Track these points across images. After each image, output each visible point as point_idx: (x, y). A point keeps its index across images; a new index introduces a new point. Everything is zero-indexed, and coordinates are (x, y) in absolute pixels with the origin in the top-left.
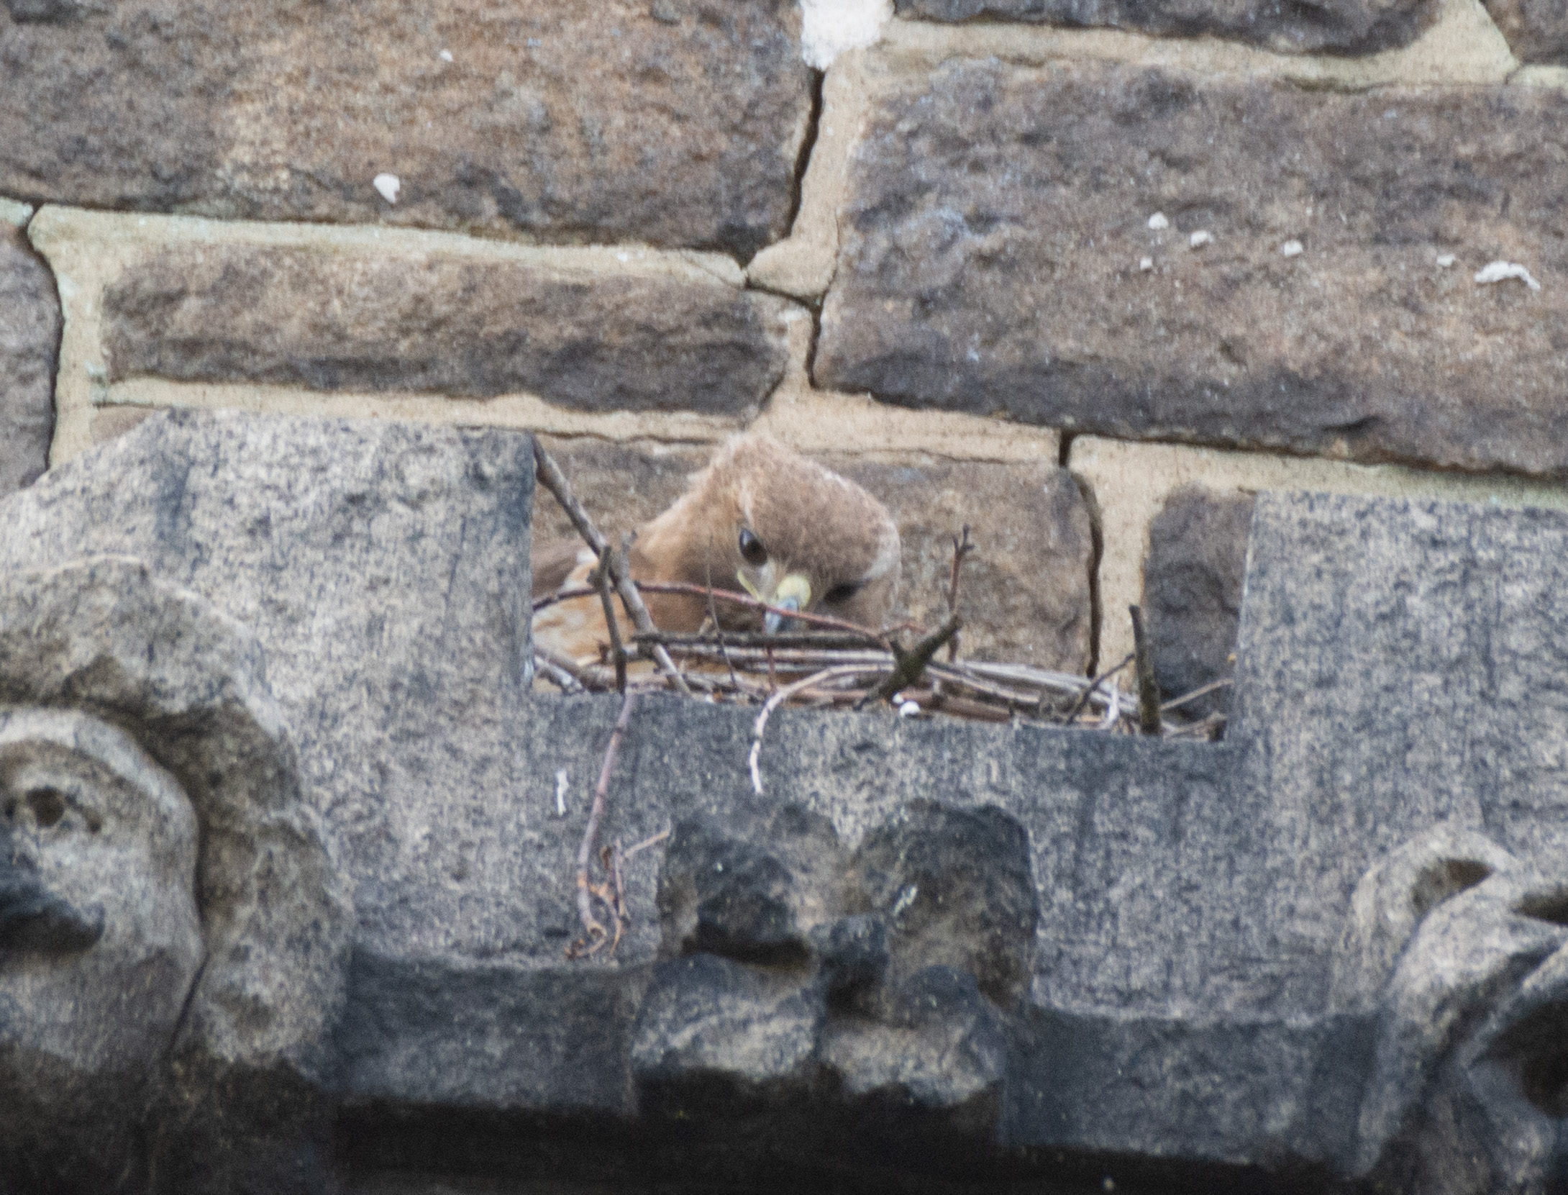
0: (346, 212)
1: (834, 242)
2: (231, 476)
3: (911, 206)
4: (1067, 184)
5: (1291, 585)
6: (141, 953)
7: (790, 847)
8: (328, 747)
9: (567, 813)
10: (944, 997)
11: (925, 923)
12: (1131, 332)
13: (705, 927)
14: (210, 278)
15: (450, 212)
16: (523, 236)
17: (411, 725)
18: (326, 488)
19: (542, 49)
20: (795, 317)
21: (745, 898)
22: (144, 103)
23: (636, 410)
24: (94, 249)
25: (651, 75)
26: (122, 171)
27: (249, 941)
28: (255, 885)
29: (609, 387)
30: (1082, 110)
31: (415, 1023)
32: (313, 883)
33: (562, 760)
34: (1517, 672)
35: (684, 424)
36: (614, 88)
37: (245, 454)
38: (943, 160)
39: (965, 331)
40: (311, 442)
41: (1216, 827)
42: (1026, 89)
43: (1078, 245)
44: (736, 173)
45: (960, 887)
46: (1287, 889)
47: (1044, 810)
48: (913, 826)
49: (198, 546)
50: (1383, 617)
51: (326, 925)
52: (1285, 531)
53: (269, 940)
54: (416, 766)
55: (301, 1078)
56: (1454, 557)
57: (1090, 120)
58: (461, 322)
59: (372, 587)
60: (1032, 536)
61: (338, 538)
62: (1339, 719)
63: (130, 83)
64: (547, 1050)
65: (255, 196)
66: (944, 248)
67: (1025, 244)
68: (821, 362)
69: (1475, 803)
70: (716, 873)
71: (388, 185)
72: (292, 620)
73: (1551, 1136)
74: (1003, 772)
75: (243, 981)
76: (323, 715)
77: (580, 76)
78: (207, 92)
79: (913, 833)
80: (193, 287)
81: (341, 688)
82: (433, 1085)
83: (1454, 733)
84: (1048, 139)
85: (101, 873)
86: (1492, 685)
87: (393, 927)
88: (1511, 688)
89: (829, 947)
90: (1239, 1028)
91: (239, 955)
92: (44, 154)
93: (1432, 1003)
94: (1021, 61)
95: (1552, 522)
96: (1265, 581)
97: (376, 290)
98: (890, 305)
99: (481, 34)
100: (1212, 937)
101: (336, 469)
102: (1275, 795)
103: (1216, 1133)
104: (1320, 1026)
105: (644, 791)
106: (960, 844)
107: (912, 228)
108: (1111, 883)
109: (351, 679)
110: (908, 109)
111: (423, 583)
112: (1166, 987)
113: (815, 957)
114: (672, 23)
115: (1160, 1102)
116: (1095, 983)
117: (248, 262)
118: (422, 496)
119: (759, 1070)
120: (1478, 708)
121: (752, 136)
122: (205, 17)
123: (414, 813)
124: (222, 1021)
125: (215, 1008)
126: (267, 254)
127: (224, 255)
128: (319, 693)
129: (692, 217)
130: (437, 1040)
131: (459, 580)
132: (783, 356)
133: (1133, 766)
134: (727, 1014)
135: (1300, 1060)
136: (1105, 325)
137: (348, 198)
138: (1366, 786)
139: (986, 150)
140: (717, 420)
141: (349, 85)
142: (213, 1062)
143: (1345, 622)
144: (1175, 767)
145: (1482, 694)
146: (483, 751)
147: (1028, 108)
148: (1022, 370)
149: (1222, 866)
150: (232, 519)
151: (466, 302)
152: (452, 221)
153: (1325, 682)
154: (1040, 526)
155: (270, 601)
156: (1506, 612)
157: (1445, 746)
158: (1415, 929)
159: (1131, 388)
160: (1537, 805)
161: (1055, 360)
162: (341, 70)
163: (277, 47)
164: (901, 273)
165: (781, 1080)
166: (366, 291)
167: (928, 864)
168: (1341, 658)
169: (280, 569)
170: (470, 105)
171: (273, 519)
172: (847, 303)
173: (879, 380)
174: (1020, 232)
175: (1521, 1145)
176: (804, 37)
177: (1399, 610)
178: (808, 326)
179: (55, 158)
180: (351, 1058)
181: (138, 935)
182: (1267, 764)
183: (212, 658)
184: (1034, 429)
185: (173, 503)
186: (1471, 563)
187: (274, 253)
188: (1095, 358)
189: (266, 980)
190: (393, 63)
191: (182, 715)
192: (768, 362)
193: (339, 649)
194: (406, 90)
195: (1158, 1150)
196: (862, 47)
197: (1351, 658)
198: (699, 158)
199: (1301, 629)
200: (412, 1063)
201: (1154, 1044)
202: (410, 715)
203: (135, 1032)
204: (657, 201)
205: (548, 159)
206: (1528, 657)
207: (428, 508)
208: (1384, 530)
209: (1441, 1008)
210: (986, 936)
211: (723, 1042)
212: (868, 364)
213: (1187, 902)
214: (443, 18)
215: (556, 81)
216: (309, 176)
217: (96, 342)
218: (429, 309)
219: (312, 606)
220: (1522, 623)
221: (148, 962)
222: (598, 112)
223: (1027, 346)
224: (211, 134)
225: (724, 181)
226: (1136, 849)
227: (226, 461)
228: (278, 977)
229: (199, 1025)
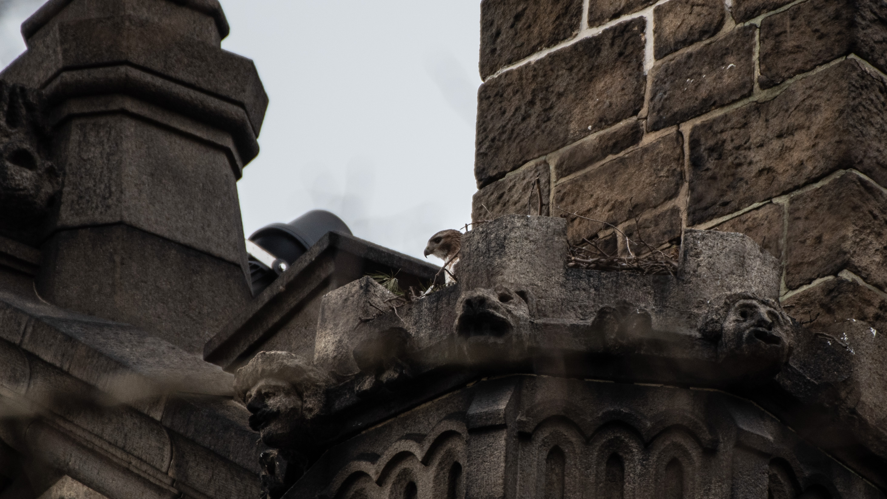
0: (585, 135)
1: (648, 106)
3: (657, 95)
4: (677, 79)
6: (289, 410)
12: (684, 102)
14: (568, 156)
15: (599, 127)
16: (608, 127)
19: (609, 92)
20: (644, 122)
22: (559, 129)
23: (624, 150)
24: (554, 159)
25: (623, 89)
26: (557, 143)
27: (307, 399)
29: (620, 148)
30: (679, 64)
35: (630, 149)
36: (618, 94)
38: (661, 84)
39: (663, 114)
43: (677, 91)
53: (310, 397)
58: (600, 147)
63: (557, 127)
65: (574, 138)
66: (660, 100)
68: (648, 128)
71: (590, 127)
75: (307, 405)
77: (614, 94)
78: (567, 123)
80: (566, 160)
84: (674, 73)
85: (278, 402)
97: (590, 146)
98: (655, 114)
99: (602, 93)
107: (657, 98)
110: (657, 77)
114: (626, 78)
117: (573, 151)
121: (637, 93)
122: (566, 110)
126: (576, 148)
127: (570, 151)
129: (629, 111)
132: (643, 130)
136: (681, 103)
137: (585, 132)
139: (666, 79)
140: (635, 146)
142: (308, 420)
147: (672, 68)
148: (671, 117)
151: (601, 143)
154: (675, 143)
159: (686, 112)
161: (675, 112)
162: (585, 109)
163: (576, 110)
164: (656, 107)
170: (601, 107)
172: (650, 116)
173: (654, 128)
174: (670, 92)
176: (644, 71)
179: (548, 145)
184: (674, 126)
188: (680, 109)
190: (591, 104)
192: (641, 132)
194: (593, 109)
196: (651, 68)
198: (630, 101)
204: (624, 112)
205: (611, 111)
212: (653, 125)
214: (598, 93)
215: (611, 97)
216: (580, 131)
217: (555, 175)
218: (596, 147)
221: (289, 412)
222: (617, 100)
223: (671, 112)
224: (568, 130)
225: (633, 103)
228: (313, 402)
229: (304, 415)
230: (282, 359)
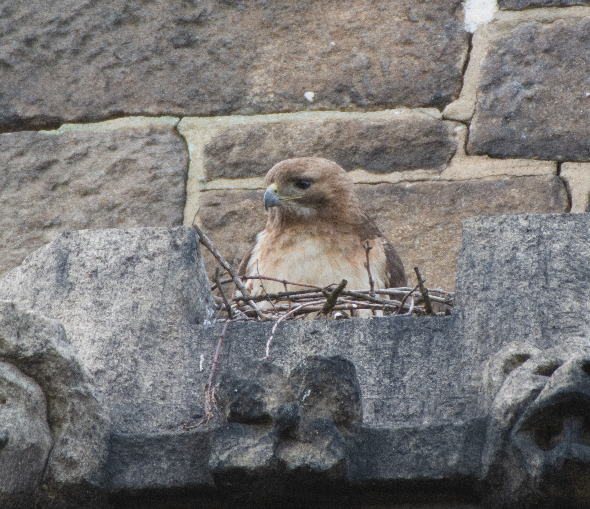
0: (294, 107)
1: (475, 99)
2: (84, 255)
3: (502, 82)
4: (561, 67)
5: (474, 253)
6: (25, 447)
7: (265, 379)
8: (116, 355)
9: (203, 371)
10: (321, 430)
11: (316, 402)
12: (582, 121)
13: (232, 413)
14: (243, 137)
15: (333, 103)
16: (360, 109)
17: (147, 343)
18: (119, 256)
19: (368, 37)
20: (460, 129)
21: (247, 401)
22: (221, 74)
23: (401, 171)
24: (201, 132)
25: (407, 42)
26: (212, 101)
27: (68, 437)
28: (69, 416)
29: (390, 163)
30: (567, 37)
31: (135, 459)
32: (91, 412)
33: (202, 350)
34: (556, 277)
35: (418, 174)
36: (393, 49)
37: (89, 246)
38: (515, 63)
39: (521, 128)
40: (114, 239)
41: (443, 349)
42: (547, 32)
43: (564, 90)
44: (438, 76)
45: (328, 387)
46: (468, 370)
47: (379, 349)
48: (307, 367)
49: (71, 283)
50: (508, 261)
51: (98, 427)
52: (472, 232)
53: (76, 435)
54: (148, 358)
55: (92, 485)
56: (534, 236)
57: (570, 41)
58: (336, 145)
59: (134, 292)
60: (544, 203)
61: (123, 274)
62: (490, 302)
63: (216, 67)
64: (183, 464)
65: (261, 105)
66: (514, 97)
67: (544, 91)
68: (469, 145)
69: (539, 329)
70: (235, 393)
71: (309, 95)
72: (105, 308)
73: (543, 458)
74: (365, 336)
75: (66, 452)
76: (115, 343)
77: (381, 46)
78: (244, 67)
79: (307, 369)
80: (237, 143)
81: (122, 332)
82: (142, 483)
83: (532, 303)
84: (554, 50)
85: (7, 418)
86: (547, 283)
87: (137, 421)
88: (554, 283)
89: (277, 416)
90: (437, 428)
91: (64, 442)
92: (183, 98)
93: (503, 411)
94: (545, 21)
95: (571, 218)
96: (465, 253)
97: (305, 136)
98: (494, 120)
99: (345, 34)
100: (441, 391)
101: (123, 248)
102: (465, 334)
103: (430, 468)
104: (466, 424)
105: (232, 359)
106: (326, 371)
107: (503, 90)
108: (403, 374)
109: (125, 328)
110: (503, 45)
111: (153, 288)
112: (422, 412)
113: (273, 420)
114: (416, 22)
115: (409, 459)
116: (395, 414)
117: (258, 131)
118: (154, 255)
119: (253, 465)
120: (541, 292)
121: (445, 62)
122: (243, 39)
123: (147, 377)
124: (59, 467)
125: (56, 463)
126: (266, 127)
127: (249, 129)
128: (114, 335)
129: (422, 94)
130: (143, 465)
131: (167, 286)
132: (455, 144)
133: (413, 329)
134: (241, 445)
135: (459, 437)
136: (572, 119)
137: (295, 102)
138: (499, 327)
139: (531, 57)
140: (430, 171)
141: (297, 58)
142: (57, 483)
143: (493, 265)
144: (429, 328)
145: (543, 287)
146: (173, 350)
147: (547, 39)
148: (541, 140)
149: (445, 363)
150: (84, 272)
151: (337, 137)
152: (334, 106)
153: (485, 289)
154: (547, 199)
155: (97, 302)
156: (553, 254)
157: (529, 308)
158: (502, 383)
159: (582, 142)
160: (562, 327)
161: (554, 135)
162: (294, 53)
163: (270, 47)
164: (499, 108)
165: (262, 468)
166: (301, 137)
167: (314, 381)
168: (491, 279)
169: (101, 289)
170: (341, 61)
171: (99, 270)
172: (478, 122)
173: (490, 150)
174: (542, 87)
175: (534, 462)
176: (465, 21)
177: (514, 258)
178: (465, 132)
179: (187, 99)
180: (112, 475)
181: (23, 440)
182: (463, 323)
183: (42, 334)
184: (546, 162)
185: (62, 268)
186: (541, 237)
187: (268, 126)
188: (569, 132)
189: (75, 450)
190: (313, 48)
191: (32, 357)
192: (449, 147)
193: (121, 317)
194: (318, 58)
195: (409, 477)
196: (487, 23)
197: (495, 278)
198: (425, 72)
199: (477, 270)
200: (134, 474)
201: (406, 437)
202: (147, 339)
203: (26, 476)
204: (409, 90)
205: (369, 79)
206: (560, 271)
207: (156, 259)
208: (509, 228)
209: (507, 413)
210: (338, 404)
211: (240, 456)
212: (486, 144)
213: (431, 379)
214: (332, 29)
215: (373, 49)
216: (281, 95)
217: (201, 167)
218: (324, 141)
219: (112, 302)
220: (559, 258)
221: (27, 450)
222: (388, 59)
223: (543, 130)
224: (245, 83)
225: (434, 80)
226: (413, 361)
227: (82, 249)
228: (80, 448)
229: (50, 470)
230: (48, 333)
